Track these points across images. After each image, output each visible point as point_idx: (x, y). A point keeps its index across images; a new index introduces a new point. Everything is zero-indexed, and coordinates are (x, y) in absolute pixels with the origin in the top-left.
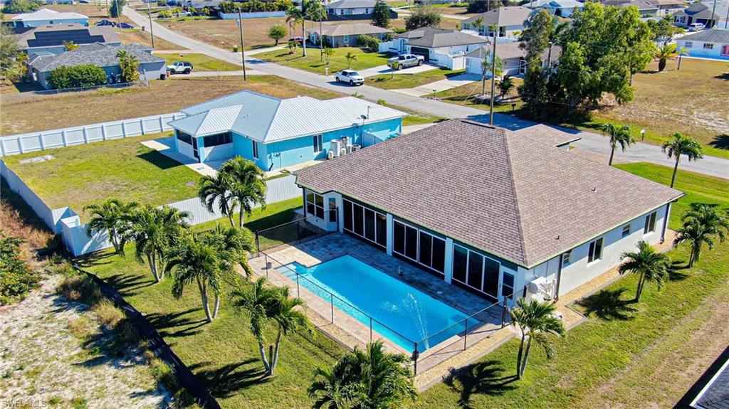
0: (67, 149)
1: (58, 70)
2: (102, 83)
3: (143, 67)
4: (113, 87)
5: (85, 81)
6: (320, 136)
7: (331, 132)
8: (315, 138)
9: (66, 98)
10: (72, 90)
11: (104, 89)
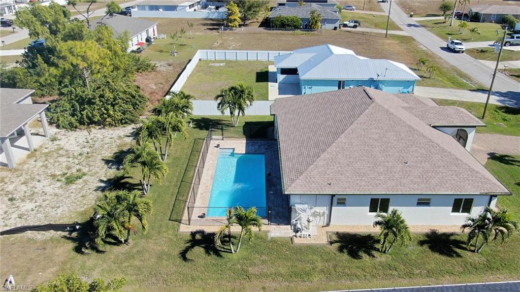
0: (237, 61)
1: (277, 17)
2: (298, 28)
3: (325, 21)
4: (304, 31)
5: (289, 25)
6: (344, 82)
7: (353, 80)
8: (340, 82)
9: (275, 34)
10: (281, 30)
11: (298, 31)
